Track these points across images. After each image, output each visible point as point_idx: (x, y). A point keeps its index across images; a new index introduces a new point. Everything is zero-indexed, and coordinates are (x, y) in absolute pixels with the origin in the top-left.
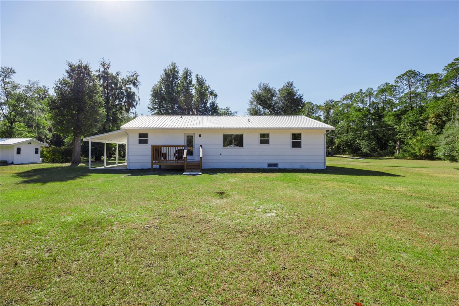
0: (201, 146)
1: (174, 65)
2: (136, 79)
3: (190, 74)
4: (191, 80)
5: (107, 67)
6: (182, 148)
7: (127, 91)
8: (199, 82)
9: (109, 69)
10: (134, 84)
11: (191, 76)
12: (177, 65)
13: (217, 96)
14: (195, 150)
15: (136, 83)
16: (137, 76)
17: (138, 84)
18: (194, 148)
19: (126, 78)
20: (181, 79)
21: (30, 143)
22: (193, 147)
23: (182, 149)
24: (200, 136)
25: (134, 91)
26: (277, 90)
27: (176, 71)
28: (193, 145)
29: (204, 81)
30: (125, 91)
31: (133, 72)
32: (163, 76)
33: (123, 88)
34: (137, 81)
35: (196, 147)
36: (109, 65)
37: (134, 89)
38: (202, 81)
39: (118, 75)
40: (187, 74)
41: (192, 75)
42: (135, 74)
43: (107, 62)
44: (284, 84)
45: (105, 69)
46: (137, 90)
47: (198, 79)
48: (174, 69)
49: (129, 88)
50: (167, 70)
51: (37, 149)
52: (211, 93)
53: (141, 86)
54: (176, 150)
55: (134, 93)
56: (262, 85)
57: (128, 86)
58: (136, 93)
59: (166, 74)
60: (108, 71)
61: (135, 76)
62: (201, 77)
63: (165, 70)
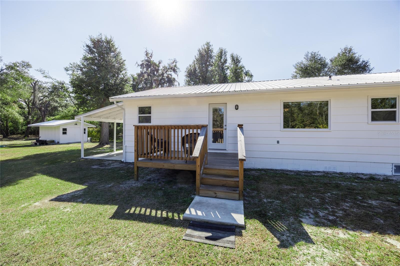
0: (241, 126)
1: (208, 44)
2: (175, 66)
3: (225, 53)
4: (226, 59)
5: (150, 56)
6: (195, 131)
7: (168, 77)
8: (234, 60)
9: (151, 58)
10: (174, 71)
11: (226, 56)
12: (211, 44)
13: (252, 76)
14: (227, 134)
15: (176, 70)
16: (176, 63)
17: (178, 70)
18: (226, 129)
19: (167, 65)
20: (215, 58)
21: (76, 124)
22: (224, 127)
23: (195, 134)
24: (237, 108)
25: (174, 77)
26: (329, 59)
27: (210, 50)
28: (224, 124)
29: (240, 59)
30: (166, 77)
31: (172, 59)
32: (197, 57)
33: (165, 75)
34: (176, 67)
35: (228, 128)
36: (152, 54)
37: (174, 75)
38: (237, 59)
39: (160, 63)
40: (222, 53)
41: (227, 54)
42: (175, 61)
43: (150, 52)
44: (340, 51)
45: (148, 57)
46: (176, 75)
47: (233, 58)
48: (208, 48)
49: (169, 74)
50: (201, 50)
51: (85, 130)
52: (247, 74)
53: (180, 72)
54: (184, 135)
55: (174, 79)
56: (310, 55)
57: (170, 73)
58: (176, 79)
59: (200, 54)
60: (152, 60)
61: (174, 63)
62: (236, 56)
63: (199, 51)
